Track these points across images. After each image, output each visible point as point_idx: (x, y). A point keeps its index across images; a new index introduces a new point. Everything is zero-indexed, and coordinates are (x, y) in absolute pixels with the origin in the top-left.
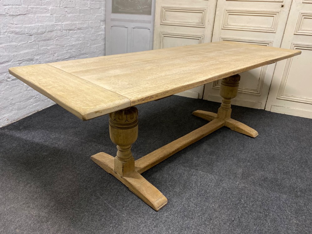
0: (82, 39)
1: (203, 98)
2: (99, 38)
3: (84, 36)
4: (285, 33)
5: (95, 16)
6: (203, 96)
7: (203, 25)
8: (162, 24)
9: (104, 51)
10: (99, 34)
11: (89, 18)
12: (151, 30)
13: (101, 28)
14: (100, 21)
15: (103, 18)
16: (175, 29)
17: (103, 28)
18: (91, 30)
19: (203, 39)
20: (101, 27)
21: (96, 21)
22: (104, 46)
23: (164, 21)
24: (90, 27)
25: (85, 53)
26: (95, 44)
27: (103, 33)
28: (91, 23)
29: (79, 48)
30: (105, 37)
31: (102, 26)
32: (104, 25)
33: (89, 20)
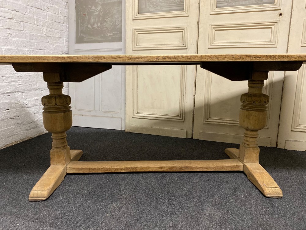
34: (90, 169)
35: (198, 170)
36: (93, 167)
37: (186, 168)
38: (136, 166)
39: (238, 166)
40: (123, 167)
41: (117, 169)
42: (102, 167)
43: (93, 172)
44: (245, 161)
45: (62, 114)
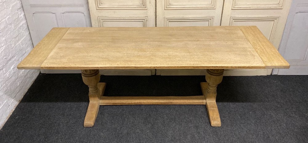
0: (4, 44)
1: (156, 74)
2: (21, 31)
3: (5, 39)
4: (224, 8)
5: (11, 8)
6: (156, 72)
7: (145, 7)
8: (99, 9)
9: (31, 41)
10: (21, 26)
11: (5, 14)
12: (86, 13)
13: (21, 18)
14: (17, 11)
15: (19, 5)
16: (115, 13)
17: (23, 17)
18: (10, 27)
19: (147, 21)
20: (20, 16)
21: (13, 13)
22: (29, 36)
23: (100, 5)
24: (9, 24)
25: (12, 57)
26: (19, 40)
27: (24, 22)
28: (9, 18)
29: (4, 56)
30: (28, 26)
31: (21, 14)
32: (23, 12)
33: (5, 16)
34: (113, 103)
35: (178, 104)
36: (115, 102)
37: (171, 103)
38: (140, 102)
39: (203, 102)
40: (133, 102)
41: (130, 103)
42: (121, 102)
43: (115, 105)
44: (207, 100)
45: (94, 77)
